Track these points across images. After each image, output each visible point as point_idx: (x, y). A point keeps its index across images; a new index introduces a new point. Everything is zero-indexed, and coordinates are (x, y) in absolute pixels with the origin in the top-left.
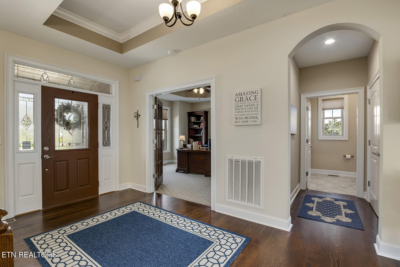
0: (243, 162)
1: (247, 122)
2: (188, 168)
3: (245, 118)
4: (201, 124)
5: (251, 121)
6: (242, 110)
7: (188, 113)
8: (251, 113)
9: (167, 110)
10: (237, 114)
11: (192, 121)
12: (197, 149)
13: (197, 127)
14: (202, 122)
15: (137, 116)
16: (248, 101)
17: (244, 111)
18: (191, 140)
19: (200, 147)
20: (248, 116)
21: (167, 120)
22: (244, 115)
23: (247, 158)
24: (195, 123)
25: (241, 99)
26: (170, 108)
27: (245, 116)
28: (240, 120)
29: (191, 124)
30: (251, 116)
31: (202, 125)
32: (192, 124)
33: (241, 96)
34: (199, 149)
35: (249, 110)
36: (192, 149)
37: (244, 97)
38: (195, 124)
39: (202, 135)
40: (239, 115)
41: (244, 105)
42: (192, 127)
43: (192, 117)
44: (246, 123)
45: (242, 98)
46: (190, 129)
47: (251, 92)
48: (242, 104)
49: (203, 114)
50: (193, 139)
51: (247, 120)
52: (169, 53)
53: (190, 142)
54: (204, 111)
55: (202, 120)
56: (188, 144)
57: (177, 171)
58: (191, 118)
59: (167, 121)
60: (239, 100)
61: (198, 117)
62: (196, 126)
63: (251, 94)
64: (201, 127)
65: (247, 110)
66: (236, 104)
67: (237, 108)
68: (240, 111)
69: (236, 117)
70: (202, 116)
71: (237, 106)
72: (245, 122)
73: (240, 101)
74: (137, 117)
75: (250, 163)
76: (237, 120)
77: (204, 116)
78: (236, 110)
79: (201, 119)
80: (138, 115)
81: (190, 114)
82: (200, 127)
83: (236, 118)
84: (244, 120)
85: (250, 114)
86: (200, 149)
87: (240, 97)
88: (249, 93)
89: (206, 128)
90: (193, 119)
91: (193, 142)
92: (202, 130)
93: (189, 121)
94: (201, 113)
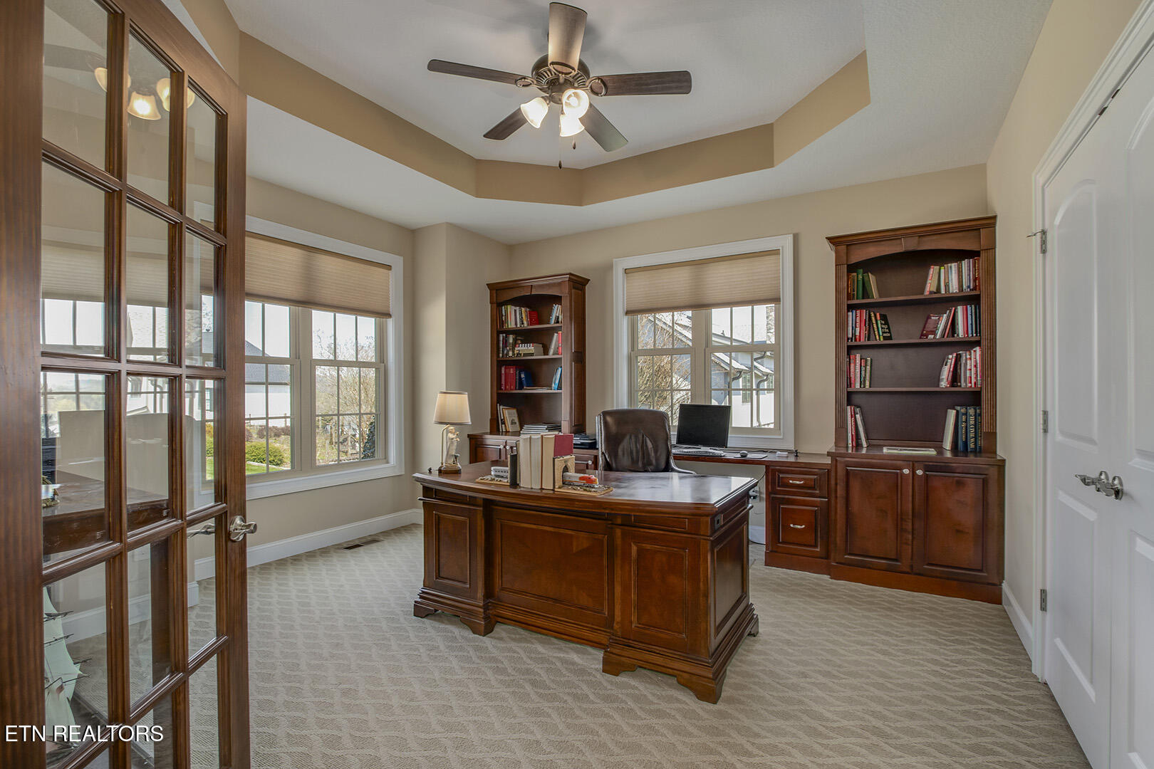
2: (489, 594)
4: (553, 337)
7: (489, 287)
9: (389, 267)
11: (511, 326)
12: (548, 485)
13: (532, 355)
18: (508, 414)
19: (566, 469)
21: (388, 315)
24: (525, 336)
26: (402, 258)
29: (506, 343)
31: (560, 346)
32: (511, 341)
34: (558, 483)
36: (514, 483)
38: (524, 341)
39: (560, 387)
42: (511, 354)
43: (510, 309)
46: (500, 364)
49: (564, 292)
50: (515, 411)
53: (503, 423)
54: (571, 274)
55: (557, 318)
56: (491, 433)
57: (421, 611)
58: (506, 311)
59: (390, 324)
61: (538, 304)
62: (530, 348)
64: (551, 352)
70: (557, 299)
77: (566, 301)
79: (550, 315)
81: (501, 295)
82: (546, 352)
86: (570, 484)
89: (580, 358)
90: (516, 317)
91: (517, 427)
92: (560, 369)
93: (499, 328)
94: (550, 286)
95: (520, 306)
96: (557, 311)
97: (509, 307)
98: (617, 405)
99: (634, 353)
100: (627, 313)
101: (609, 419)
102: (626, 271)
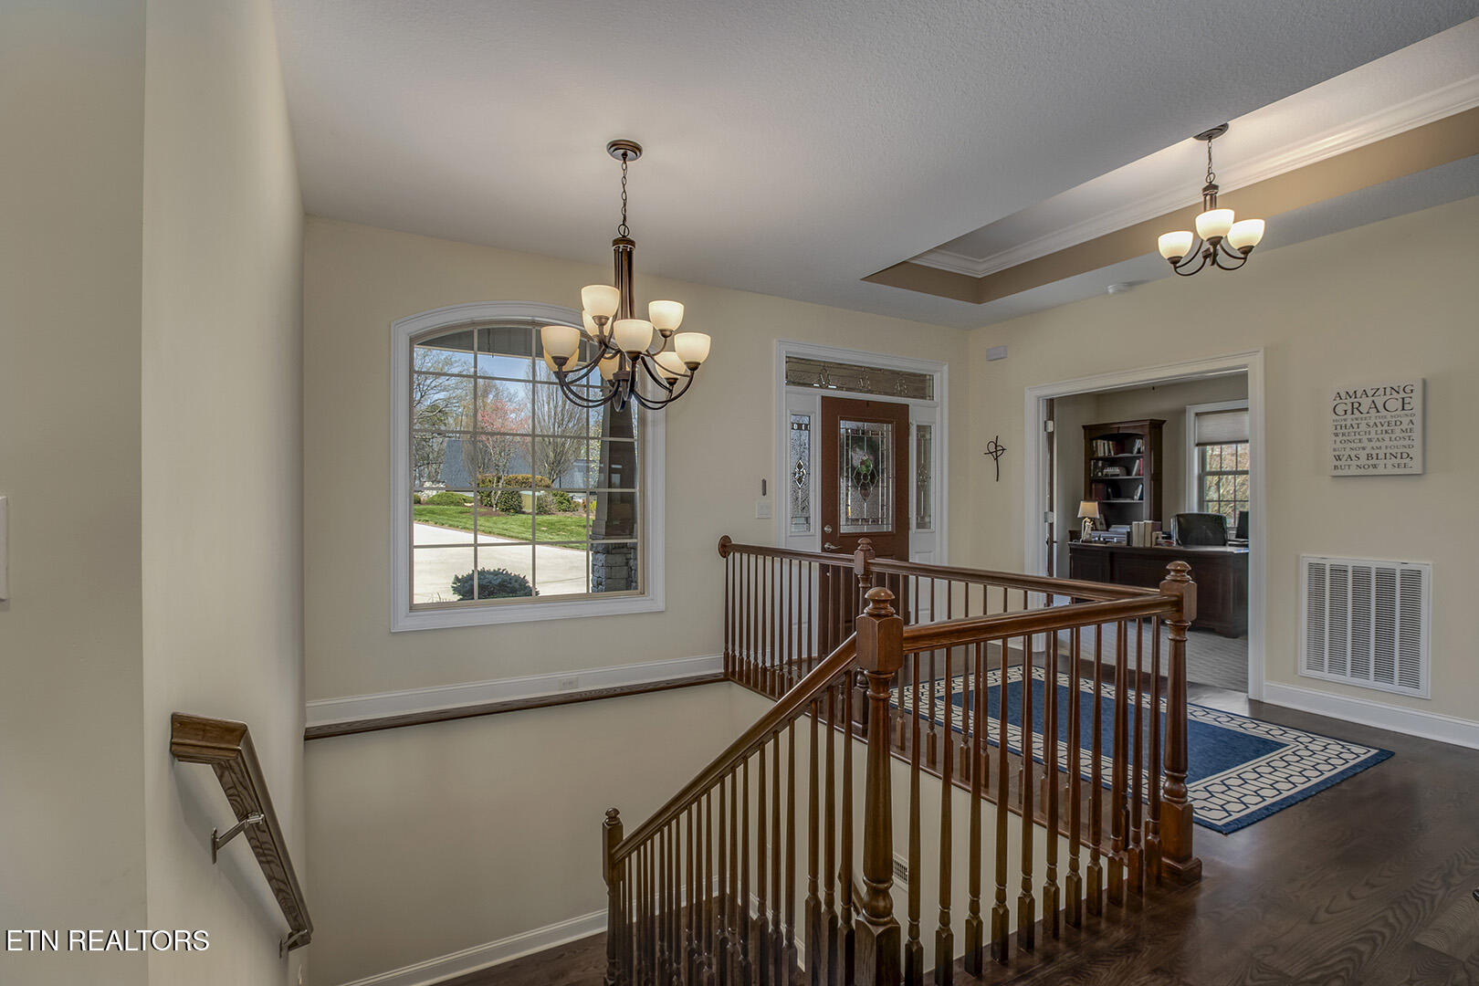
0: (1361, 575)
1: (1375, 466)
3: (1369, 456)
4: (1135, 463)
5: (1389, 466)
6: (1358, 437)
7: (1084, 427)
8: (1387, 442)
10: (1339, 445)
11: (1101, 454)
12: (1148, 545)
13: (1118, 475)
14: (1138, 458)
15: (996, 452)
16: (1378, 412)
17: (1365, 438)
19: (1157, 538)
20: (1377, 451)
22: (1364, 449)
23: (1374, 562)
24: (1111, 462)
25: (1356, 408)
27: (1368, 451)
28: (1349, 462)
29: (1096, 464)
30: (1389, 451)
31: (1141, 470)
32: (1101, 465)
33: (1353, 400)
34: (1157, 544)
35: (1380, 437)
36: (1129, 543)
37: (1366, 403)
38: (1111, 466)
39: (1141, 498)
40: (1348, 449)
41: (1364, 422)
42: (1100, 474)
43: (1100, 443)
44: (1372, 471)
45: (1356, 405)
46: (1091, 481)
47: (1388, 390)
48: (1357, 419)
49: (1145, 431)
51: (1374, 461)
52: (1111, 291)
54: (1151, 420)
55: (1139, 449)
58: (1097, 445)
60: (1346, 411)
61: (1122, 440)
62: (1117, 470)
63: (1388, 393)
64: (1134, 473)
65: (1373, 435)
66: (1336, 421)
67: (1339, 431)
68: (1349, 438)
69: (1337, 453)
70: (1140, 437)
71: (1339, 427)
72: (1366, 467)
73: (1349, 412)
74: (994, 454)
75: (1385, 577)
76: (1338, 463)
77: (1146, 438)
78: (1336, 435)
79: (1134, 446)
80: (998, 448)
81: (1093, 433)
82: (1129, 474)
83: (1338, 458)
84: (1363, 461)
85: (1383, 448)
86: (1160, 544)
87: (1351, 403)
88: (1381, 391)
89: (1157, 478)
90: (1103, 448)
91: (1105, 527)
92: (1141, 486)
93: (1090, 454)
94: (1135, 427)
95: (1108, 441)
96: (1139, 444)
97: (1099, 441)
98: (1189, 510)
99: (1203, 474)
100: (1198, 445)
101: (1181, 519)
102: (1197, 414)
